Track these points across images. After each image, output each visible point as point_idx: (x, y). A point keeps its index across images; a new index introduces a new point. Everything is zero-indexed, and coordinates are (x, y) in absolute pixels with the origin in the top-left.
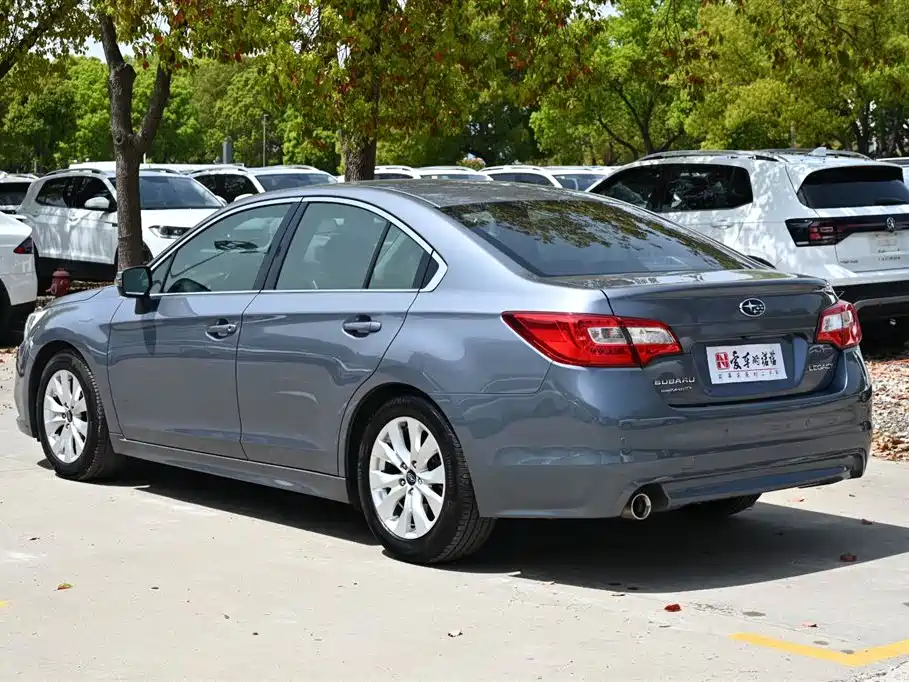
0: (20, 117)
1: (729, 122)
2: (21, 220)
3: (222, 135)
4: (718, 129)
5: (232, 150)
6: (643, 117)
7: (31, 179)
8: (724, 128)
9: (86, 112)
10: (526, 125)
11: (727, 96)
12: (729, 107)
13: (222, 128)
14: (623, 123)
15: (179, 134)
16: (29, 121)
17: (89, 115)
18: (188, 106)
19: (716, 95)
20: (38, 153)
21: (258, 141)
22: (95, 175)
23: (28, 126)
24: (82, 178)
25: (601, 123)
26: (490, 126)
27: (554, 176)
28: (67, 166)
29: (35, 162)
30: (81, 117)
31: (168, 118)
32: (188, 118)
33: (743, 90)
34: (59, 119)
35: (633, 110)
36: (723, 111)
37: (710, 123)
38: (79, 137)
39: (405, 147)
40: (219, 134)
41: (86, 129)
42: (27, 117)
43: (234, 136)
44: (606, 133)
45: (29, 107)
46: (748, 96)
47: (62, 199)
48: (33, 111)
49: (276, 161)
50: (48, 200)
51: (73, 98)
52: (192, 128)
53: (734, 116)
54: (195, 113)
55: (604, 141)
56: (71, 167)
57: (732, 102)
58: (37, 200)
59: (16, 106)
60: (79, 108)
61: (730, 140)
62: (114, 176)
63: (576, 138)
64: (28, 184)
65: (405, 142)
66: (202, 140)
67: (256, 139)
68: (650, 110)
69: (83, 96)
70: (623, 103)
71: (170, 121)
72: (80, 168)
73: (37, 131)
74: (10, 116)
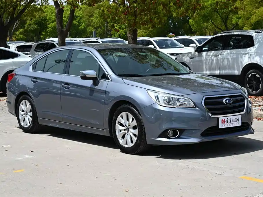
0: (30, 25)
1: (253, 21)
2: (30, 56)
3: (93, 28)
4: (249, 23)
5: (96, 33)
6: (225, 20)
7: (33, 44)
8: (251, 23)
9: (50, 23)
10: (188, 24)
11: (252, 13)
12: (252, 16)
13: (93, 26)
14: (219, 21)
15: (80, 29)
16: (33, 26)
17: (51, 24)
18: (82, 20)
19: (248, 12)
20: (36, 36)
21: (104, 30)
22: (52, 42)
23: (33, 27)
24: (49, 43)
25: (212, 22)
26: (176, 24)
27: (195, 39)
28: (45, 40)
29: (35, 38)
30: (49, 24)
31: (76, 24)
32: (82, 24)
33: (257, 11)
34: (42, 25)
35: (222, 18)
36: (250, 18)
37: (246, 21)
38: (48, 30)
39: (150, 31)
40: (91, 28)
41: (50, 28)
42: (32, 25)
43: (96, 29)
44: (213, 25)
45: (33, 21)
46: (258, 12)
47: (42, 50)
48: (34, 22)
49: (110, 37)
50: (38, 50)
51: (46, 18)
52: (83, 27)
53: (254, 19)
54: (84, 22)
55: (213, 28)
56: (46, 40)
57: (253, 15)
58: (35, 50)
59: (29, 21)
60: (48, 21)
61: (253, 27)
62: (58, 42)
63: (204, 27)
64: (32, 45)
65: (150, 29)
66: (87, 30)
67: (103, 30)
68: (227, 17)
69: (49, 18)
70: (219, 16)
71: (76, 25)
72: (48, 40)
73: (35, 29)
74: (27, 24)
